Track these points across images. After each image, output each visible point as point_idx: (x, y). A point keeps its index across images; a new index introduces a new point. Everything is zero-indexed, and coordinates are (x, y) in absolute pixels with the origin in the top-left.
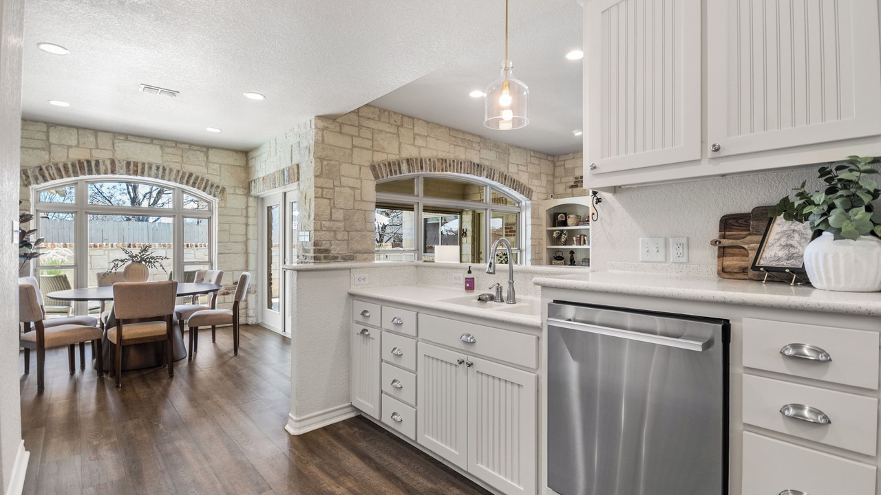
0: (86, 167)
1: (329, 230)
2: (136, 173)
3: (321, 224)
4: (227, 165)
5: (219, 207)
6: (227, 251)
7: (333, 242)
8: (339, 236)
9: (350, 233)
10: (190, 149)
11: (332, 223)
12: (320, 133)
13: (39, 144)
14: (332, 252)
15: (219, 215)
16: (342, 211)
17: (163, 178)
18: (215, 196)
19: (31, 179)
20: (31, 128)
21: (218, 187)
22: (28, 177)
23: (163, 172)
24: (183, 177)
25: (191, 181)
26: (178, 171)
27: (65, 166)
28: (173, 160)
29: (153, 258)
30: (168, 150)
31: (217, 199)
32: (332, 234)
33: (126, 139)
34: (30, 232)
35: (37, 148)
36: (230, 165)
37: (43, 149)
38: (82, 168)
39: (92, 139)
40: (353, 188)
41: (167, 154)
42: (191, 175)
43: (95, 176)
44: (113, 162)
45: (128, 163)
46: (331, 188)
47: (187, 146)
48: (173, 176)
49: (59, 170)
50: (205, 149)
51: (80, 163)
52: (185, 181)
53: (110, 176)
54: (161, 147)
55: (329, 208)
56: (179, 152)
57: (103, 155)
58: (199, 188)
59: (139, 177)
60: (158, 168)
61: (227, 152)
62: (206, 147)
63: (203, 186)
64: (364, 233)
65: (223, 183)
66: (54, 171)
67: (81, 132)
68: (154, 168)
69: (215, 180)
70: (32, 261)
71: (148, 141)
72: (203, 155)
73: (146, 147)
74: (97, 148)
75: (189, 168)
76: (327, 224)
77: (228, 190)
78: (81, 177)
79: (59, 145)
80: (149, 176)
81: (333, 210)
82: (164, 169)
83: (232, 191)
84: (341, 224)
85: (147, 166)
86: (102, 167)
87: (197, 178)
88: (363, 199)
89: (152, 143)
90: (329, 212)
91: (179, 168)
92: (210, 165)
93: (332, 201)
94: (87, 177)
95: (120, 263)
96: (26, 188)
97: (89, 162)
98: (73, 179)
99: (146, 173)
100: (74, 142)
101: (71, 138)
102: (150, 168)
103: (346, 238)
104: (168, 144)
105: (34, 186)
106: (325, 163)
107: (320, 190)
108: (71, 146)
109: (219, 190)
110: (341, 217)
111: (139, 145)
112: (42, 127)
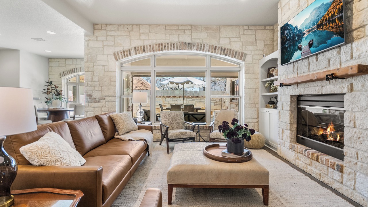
1: (91, 86)
3: (88, 83)
7: (93, 91)
8: (97, 88)
9: (102, 87)
11: (93, 83)
12: (87, 43)
14: (93, 96)
16: (98, 77)
19: (62, 75)
20: (62, 61)
22: (61, 75)
32: (93, 88)
35: (63, 66)
40: (104, 66)
46: (93, 67)
55: (91, 76)
64: (110, 87)
66: (66, 73)
76: (90, 83)
79: (68, 65)
81: (93, 77)
84: (98, 83)
88: (109, 70)
90: (91, 78)
93: (93, 72)
96: (60, 78)
103: (100, 89)
105: (62, 78)
106: (89, 55)
107: (87, 68)
110: (97, 80)
112: (64, 60)
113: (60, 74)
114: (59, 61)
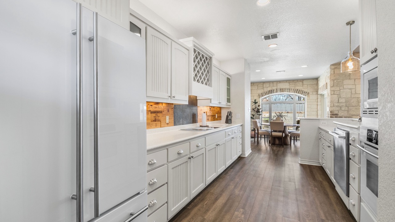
0: (271, 92)
1: (337, 106)
2: (282, 92)
3: (334, 105)
4: (310, 84)
5: (307, 99)
6: (310, 115)
7: (340, 111)
8: (343, 109)
9: (349, 108)
10: (297, 82)
11: (339, 104)
12: (333, 71)
13: (262, 88)
14: (339, 115)
15: (307, 102)
16: (344, 99)
17: (289, 92)
18: (305, 96)
19: (260, 97)
20: (260, 84)
21: (306, 92)
23: (289, 90)
24: (295, 91)
25: (298, 92)
26: (294, 89)
27: (267, 92)
28: (292, 86)
29: (283, 116)
30: (291, 83)
31: (306, 97)
32: (339, 108)
33: (280, 82)
34: (260, 109)
36: (311, 84)
37: (262, 89)
38: (270, 92)
39: (272, 84)
40: (351, 89)
41: (291, 84)
42: (297, 90)
43: (273, 94)
44: (277, 89)
45: (280, 89)
46: (339, 91)
47: (296, 81)
48: (292, 91)
49: (265, 93)
50: (302, 81)
51: (270, 91)
52: (296, 92)
53: (276, 93)
54: (289, 83)
55: (337, 98)
56: (294, 83)
57: (275, 88)
58: (300, 94)
59: (283, 93)
60: (288, 89)
61: (310, 80)
62: (302, 80)
63: (301, 93)
64: (357, 107)
65: (308, 91)
66: (264, 94)
67: (270, 83)
68: (287, 89)
69: (306, 90)
70: (261, 116)
71: (285, 82)
72: (301, 83)
73: (285, 84)
74: (273, 86)
75: (297, 88)
76: (337, 104)
77: (310, 93)
78: (270, 95)
79: (265, 87)
80: (286, 92)
81: (339, 99)
82: (290, 89)
83: (312, 93)
84: (344, 104)
85: (285, 89)
86: (274, 91)
87: (299, 91)
88: (357, 93)
89: (286, 82)
90: (337, 99)
91: (294, 88)
92: (304, 85)
93: (339, 95)
94: (271, 94)
95: (275, 117)
96: (259, 99)
97: (271, 90)
98: (268, 95)
99: (285, 91)
100: (268, 86)
101: (267, 85)
102: (286, 89)
103: (347, 109)
104: (291, 81)
105: (261, 98)
106: (335, 81)
107: (333, 92)
108: (268, 87)
109: (307, 94)
110: (344, 101)
111: (283, 83)
112: (262, 84)
113: (259, 95)
114: (257, 85)
